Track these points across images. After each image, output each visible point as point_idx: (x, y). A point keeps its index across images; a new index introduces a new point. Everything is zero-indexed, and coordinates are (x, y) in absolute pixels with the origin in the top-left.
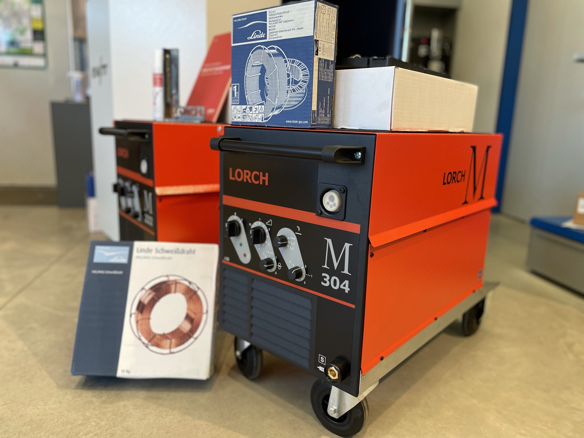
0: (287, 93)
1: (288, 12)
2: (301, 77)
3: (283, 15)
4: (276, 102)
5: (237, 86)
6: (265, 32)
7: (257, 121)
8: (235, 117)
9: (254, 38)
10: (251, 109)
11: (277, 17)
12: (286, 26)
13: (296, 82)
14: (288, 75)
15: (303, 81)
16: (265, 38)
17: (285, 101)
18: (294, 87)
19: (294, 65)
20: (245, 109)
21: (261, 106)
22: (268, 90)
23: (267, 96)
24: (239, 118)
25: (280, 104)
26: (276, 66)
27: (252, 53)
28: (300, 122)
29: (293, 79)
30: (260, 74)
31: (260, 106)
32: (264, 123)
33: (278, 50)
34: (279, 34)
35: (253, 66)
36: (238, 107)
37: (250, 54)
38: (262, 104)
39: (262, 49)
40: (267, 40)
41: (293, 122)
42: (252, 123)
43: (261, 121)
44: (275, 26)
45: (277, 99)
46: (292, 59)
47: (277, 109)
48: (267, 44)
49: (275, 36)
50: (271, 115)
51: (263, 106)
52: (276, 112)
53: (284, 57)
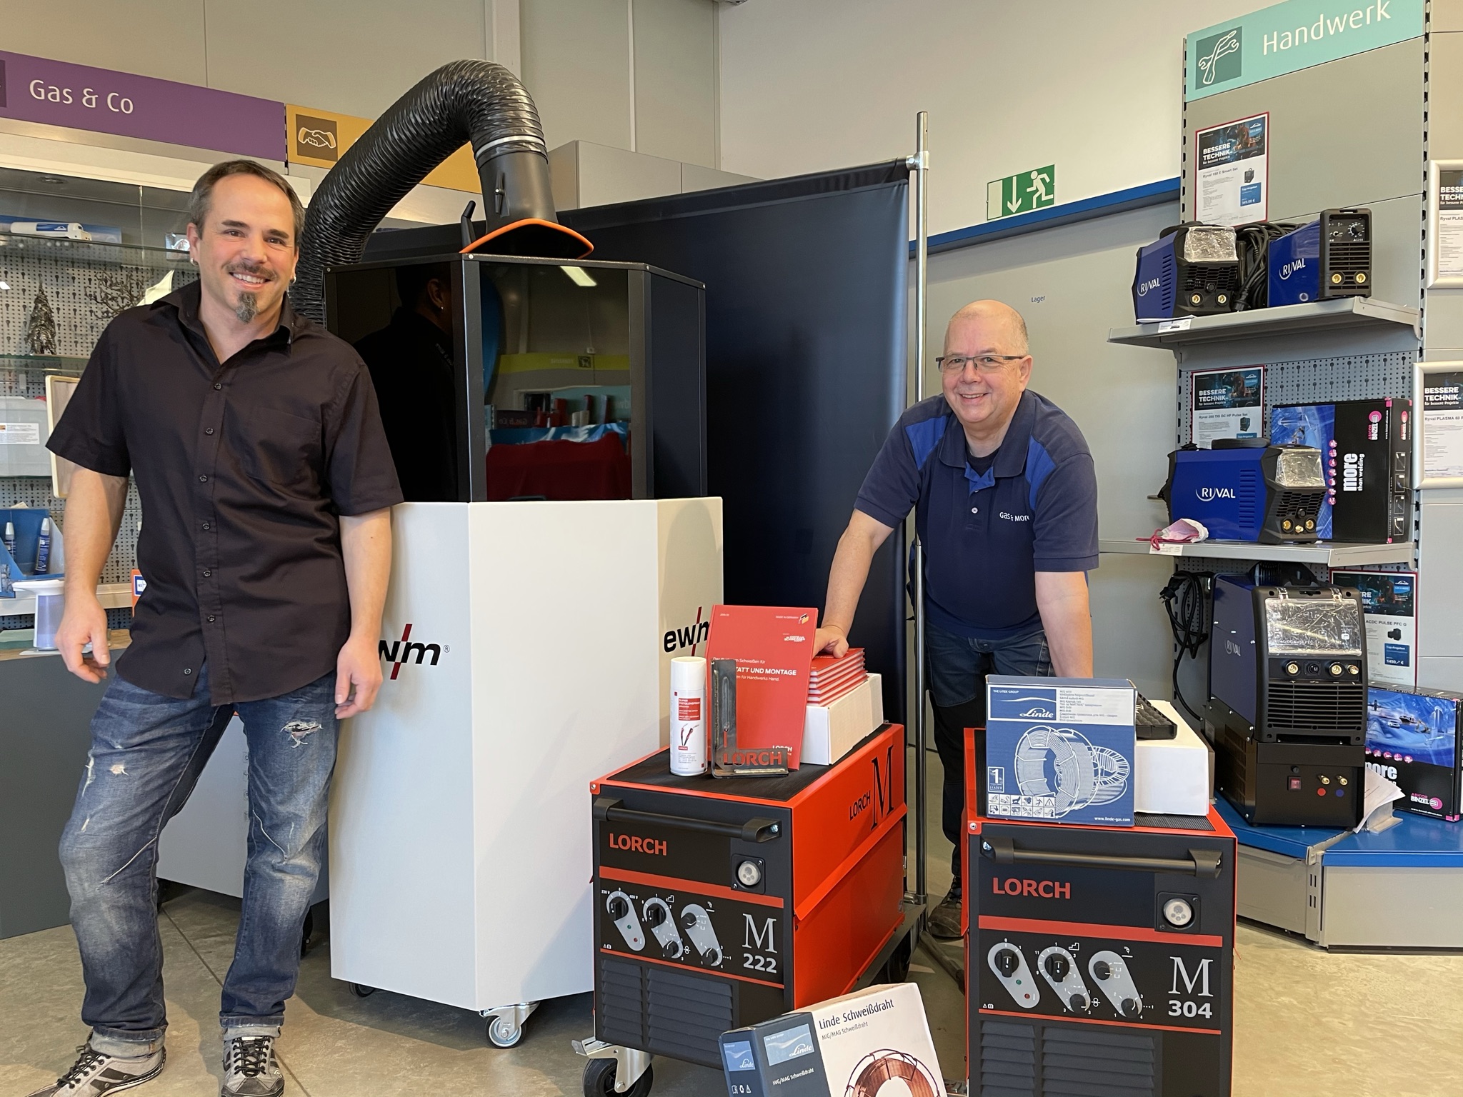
0: (1095, 784)
1: (1093, 696)
2: (1116, 768)
3: (1084, 697)
4: (1076, 796)
5: (1000, 771)
6: (1054, 711)
7: (1041, 816)
8: (997, 809)
9: (1033, 715)
10: (1029, 800)
11: (1073, 698)
12: (1090, 710)
13: (1108, 774)
14: (1095, 765)
15: (1118, 773)
16: (1054, 718)
17: (1092, 795)
18: (1105, 779)
19: (1103, 754)
20: (1018, 800)
21: (1048, 798)
22: (1061, 780)
23: (1059, 785)
24: (1005, 810)
25: (1082, 797)
26: (1073, 752)
27: (1029, 733)
28: (1117, 820)
29: (1102, 770)
30: (1045, 759)
31: (1046, 799)
32: (1055, 819)
33: (1075, 734)
34: (1077, 717)
35: (1031, 748)
36: (1003, 797)
37: (1026, 734)
38: (1052, 796)
39: (1048, 730)
40: (1057, 721)
41: (1107, 819)
42: (1033, 818)
43: (1049, 817)
44: (1070, 707)
45: (1077, 791)
46: (1100, 748)
47: (1077, 803)
48: (1057, 726)
49: (1070, 719)
50: (1068, 809)
51: (1053, 799)
52: (1077, 807)
53: (1087, 744)
